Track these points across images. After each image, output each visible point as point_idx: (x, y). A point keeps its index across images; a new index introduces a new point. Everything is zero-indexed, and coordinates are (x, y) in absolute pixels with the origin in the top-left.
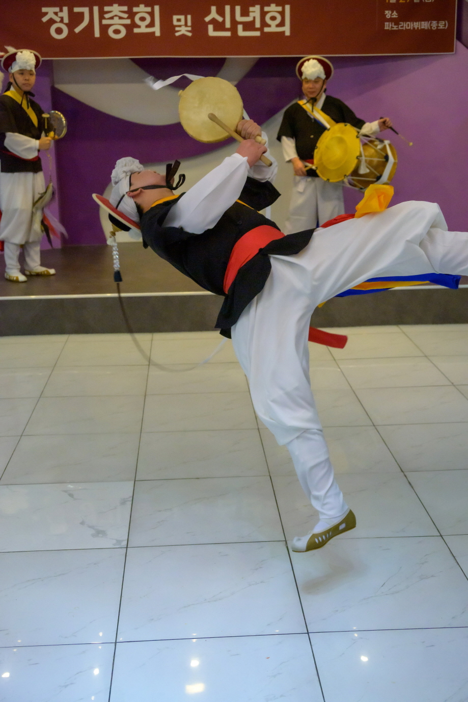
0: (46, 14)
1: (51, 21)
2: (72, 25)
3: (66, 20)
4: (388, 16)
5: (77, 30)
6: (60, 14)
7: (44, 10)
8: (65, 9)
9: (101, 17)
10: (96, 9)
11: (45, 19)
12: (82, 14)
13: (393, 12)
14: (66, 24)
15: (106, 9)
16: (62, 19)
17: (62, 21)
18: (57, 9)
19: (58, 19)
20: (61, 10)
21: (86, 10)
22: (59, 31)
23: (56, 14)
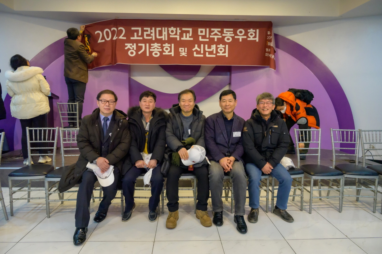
0: (127, 46)
1: (129, 49)
2: (137, 51)
3: (135, 49)
4: (267, 51)
5: (139, 53)
6: (133, 46)
7: (126, 44)
8: (135, 44)
9: (150, 48)
10: (148, 45)
11: (126, 48)
12: (142, 46)
13: (269, 49)
14: (135, 50)
15: (152, 45)
16: (133, 48)
17: (133, 49)
18: (131, 44)
19: (132, 48)
20: (133, 45)
21: (143, 45)
22: (132, 53)
23: (131, 46)
